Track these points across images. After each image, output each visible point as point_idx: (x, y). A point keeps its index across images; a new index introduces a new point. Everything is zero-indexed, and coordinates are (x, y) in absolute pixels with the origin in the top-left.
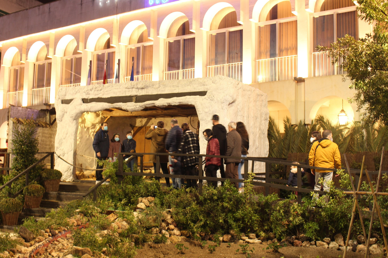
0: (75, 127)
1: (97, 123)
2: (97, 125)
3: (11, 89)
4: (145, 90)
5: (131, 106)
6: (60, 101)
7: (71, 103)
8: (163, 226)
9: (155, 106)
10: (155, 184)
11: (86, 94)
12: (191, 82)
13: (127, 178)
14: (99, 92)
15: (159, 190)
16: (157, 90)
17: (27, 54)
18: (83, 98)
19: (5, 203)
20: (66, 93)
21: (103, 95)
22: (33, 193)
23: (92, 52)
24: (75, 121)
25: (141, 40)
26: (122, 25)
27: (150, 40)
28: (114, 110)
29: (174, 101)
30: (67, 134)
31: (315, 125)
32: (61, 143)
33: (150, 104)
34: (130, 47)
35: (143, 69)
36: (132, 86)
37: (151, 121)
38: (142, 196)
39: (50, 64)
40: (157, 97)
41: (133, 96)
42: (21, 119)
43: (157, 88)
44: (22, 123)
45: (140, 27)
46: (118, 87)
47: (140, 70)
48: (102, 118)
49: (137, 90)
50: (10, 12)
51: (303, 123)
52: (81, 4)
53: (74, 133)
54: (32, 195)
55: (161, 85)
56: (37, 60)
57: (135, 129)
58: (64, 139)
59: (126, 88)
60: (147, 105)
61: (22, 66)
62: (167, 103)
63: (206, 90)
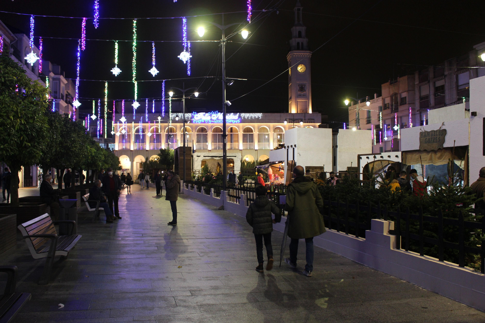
6: (196, 156)
21: (209, 155)
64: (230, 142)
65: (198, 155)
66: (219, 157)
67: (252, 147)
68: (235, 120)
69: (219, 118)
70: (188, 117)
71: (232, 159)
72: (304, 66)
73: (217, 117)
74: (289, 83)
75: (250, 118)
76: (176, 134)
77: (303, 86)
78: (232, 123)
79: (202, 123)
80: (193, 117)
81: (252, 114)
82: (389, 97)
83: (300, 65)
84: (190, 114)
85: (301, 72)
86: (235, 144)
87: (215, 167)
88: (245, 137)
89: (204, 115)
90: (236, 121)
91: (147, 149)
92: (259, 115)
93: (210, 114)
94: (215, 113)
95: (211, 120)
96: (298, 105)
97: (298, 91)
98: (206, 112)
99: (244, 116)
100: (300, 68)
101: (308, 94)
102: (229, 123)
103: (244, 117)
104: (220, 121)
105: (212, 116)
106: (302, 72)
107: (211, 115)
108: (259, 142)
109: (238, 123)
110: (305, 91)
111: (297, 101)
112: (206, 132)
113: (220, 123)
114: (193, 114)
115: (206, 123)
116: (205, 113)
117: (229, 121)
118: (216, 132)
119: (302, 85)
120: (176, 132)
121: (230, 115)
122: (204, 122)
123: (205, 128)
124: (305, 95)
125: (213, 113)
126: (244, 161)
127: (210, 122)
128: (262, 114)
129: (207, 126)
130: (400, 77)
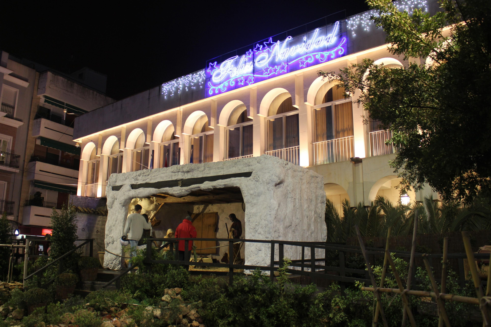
0: (124, 213)
1: (151, 210)
2: (151, 212)
3: (89, 182)
4: (191, 173)
5: (176, 190)
6: (111, 187)
7: (120, 190)
8: (184, 323)
9: (201, 190)
10: (183, 273)
11: (135, 180)
12: (236, 163)
13: (158, 266)
14: (147, 177)
15: (187, 280)
16: (202, 173)
17: (102, 148)
18: (132, 183)
19: (29, 294)
20: (116, 179)
21: (151, 180)
22: (64, 283)
23: (159, 144)
24: (124, 207)
25: (204, 129)
26: (186, 115)
27: (212, 129)
28: (167, 197)
29: (219, 183)
30: (116, 221)
31: (375, 207)
32: (110, 231)
33: (195, 188)
34: (193, 137)
35: (205, 157)
36: (178, 170)
37: (208, 207)
38: (169, 288)
39: (122, 157)
40: (201, 180)
41: (179, 180)
42: (79, 208)
43: (202, 171)
44: (80, 211)
45: (202, 117)
46: (165, 172)
47: (203, 159)
48: (156, 205)
49: (183, 174)
50: (89, 111)
51: (362, 206)
52: (149, 99)
53: (123, 220)
54: (63, 285)
55: (206, 168)
56: (112, 153)
57: (193, 216)
58: (114, 226)
59: (173, 172)
60: (192, 188)
61: (98, 159)
62: (213, 186)
63: (251, 171)
64: (325, 136)
65: (118, 184)
66: (185, 183)
68: (328, 49)
69: (276, 61)
73: (270, 59)
79: (230, 89)
80: (209, 78)
84: (202, 73)
86: (340, 143)
89: (237, 63)
90: (332, 53)
93: (250, 56)
94: (264, 46)
98: (241, 53)
102: (308, 65)
103: (360, 29)
104: (278, 68)
105: (257, 59)
107: (254, 58)
109: (338, 56)
113: (279, 74)
114: (208, 71)
115: (241, 86)
116: (237, 57)
117: (307, 58)
121: (309, 38)
122: (236, 87)
125: (258, 49)
127: (251, 81)
129: (246, 97)
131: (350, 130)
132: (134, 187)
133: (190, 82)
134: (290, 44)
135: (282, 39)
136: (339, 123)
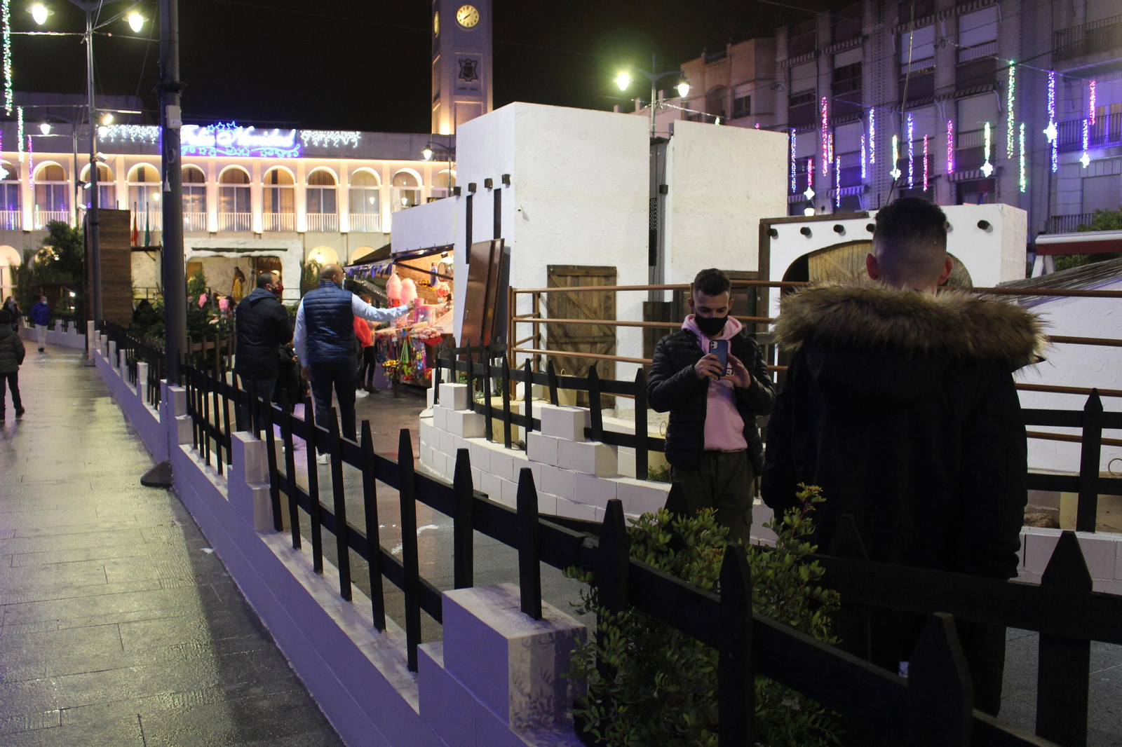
4: (244, 245)
5: (233, 255)
11: (195, 244)
14: (207, 244)
16: (251, 245)
18: (192, 247)
21: (210, 246)
26: (129, 164)
29: (264, 253)
33: (247, 254)
36: (235, 242)
40: (253, 250)
41: (235, 249)
49: (240, 245)
55: (256, 243)
59: (230, 243)
62: (260, 255)
63: (287, 249)
64: (271, 209)
66: (239, 251)
67: (334, 226)
68: (285, 149)
69: (239, 144)
70: (149, 135)
71: (277, 258)
72: (474, 10)
73: (233, 140)
74: (433, 57)
75: (325, 145)
76: (114, 187)
77: (470, 64)
78: (275, 156)
81: (332, 132)
82: (701, 96)
83: (465, 7)
85: (465, 25)
86: (284, 218)
87: (229, 279)
88: (312, 198)
89: (196, 132)
90: (289, 152)
91: (26, 228)
92: (352, 137)
93: (213, 131)
94: (226, 127)
95: (216, 146)
96: (458, 116)
97: (458, 76)
98: (203, 124)
99: (311, 139)
100: (466, 16)
101: (485, 86)
102: (268, 156)
103: (310, 142)
104: (242, 151)
105: (218, 136)
106: (470, 26)
107: (215, 133)
108: (351, 211)
109: (293, 157)
110: (477, 79)
111: (456, 104)
112: (203, 181)
113: (242, 156)
115: (202, 155)
116: (197, 127)
117: (267, 151)
118: (232, 182)
119: (469, 62)
120: (112, 181)
121: (269, 133)
122: (197, 154)
123: (199, 172)
124: (477, 90)
125: (221, 127)
126: (310, 265)
127: (213, 153)
128: (359, 135)
129: (204, 165)
130: (734, 44)
131: (293, 209)
132: (194, 249)
133: (138, 134)
134: (252, 134)
135: (246, 126)
136: (283, 201)
